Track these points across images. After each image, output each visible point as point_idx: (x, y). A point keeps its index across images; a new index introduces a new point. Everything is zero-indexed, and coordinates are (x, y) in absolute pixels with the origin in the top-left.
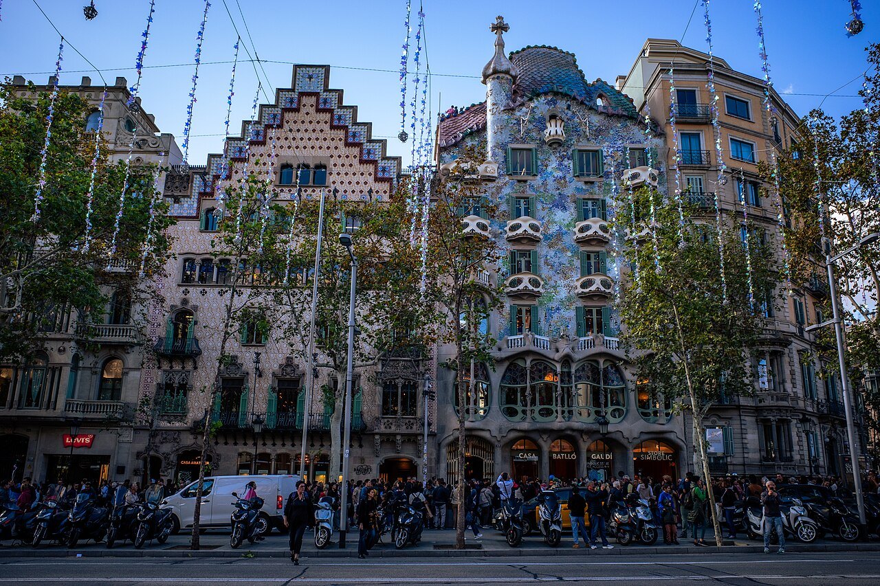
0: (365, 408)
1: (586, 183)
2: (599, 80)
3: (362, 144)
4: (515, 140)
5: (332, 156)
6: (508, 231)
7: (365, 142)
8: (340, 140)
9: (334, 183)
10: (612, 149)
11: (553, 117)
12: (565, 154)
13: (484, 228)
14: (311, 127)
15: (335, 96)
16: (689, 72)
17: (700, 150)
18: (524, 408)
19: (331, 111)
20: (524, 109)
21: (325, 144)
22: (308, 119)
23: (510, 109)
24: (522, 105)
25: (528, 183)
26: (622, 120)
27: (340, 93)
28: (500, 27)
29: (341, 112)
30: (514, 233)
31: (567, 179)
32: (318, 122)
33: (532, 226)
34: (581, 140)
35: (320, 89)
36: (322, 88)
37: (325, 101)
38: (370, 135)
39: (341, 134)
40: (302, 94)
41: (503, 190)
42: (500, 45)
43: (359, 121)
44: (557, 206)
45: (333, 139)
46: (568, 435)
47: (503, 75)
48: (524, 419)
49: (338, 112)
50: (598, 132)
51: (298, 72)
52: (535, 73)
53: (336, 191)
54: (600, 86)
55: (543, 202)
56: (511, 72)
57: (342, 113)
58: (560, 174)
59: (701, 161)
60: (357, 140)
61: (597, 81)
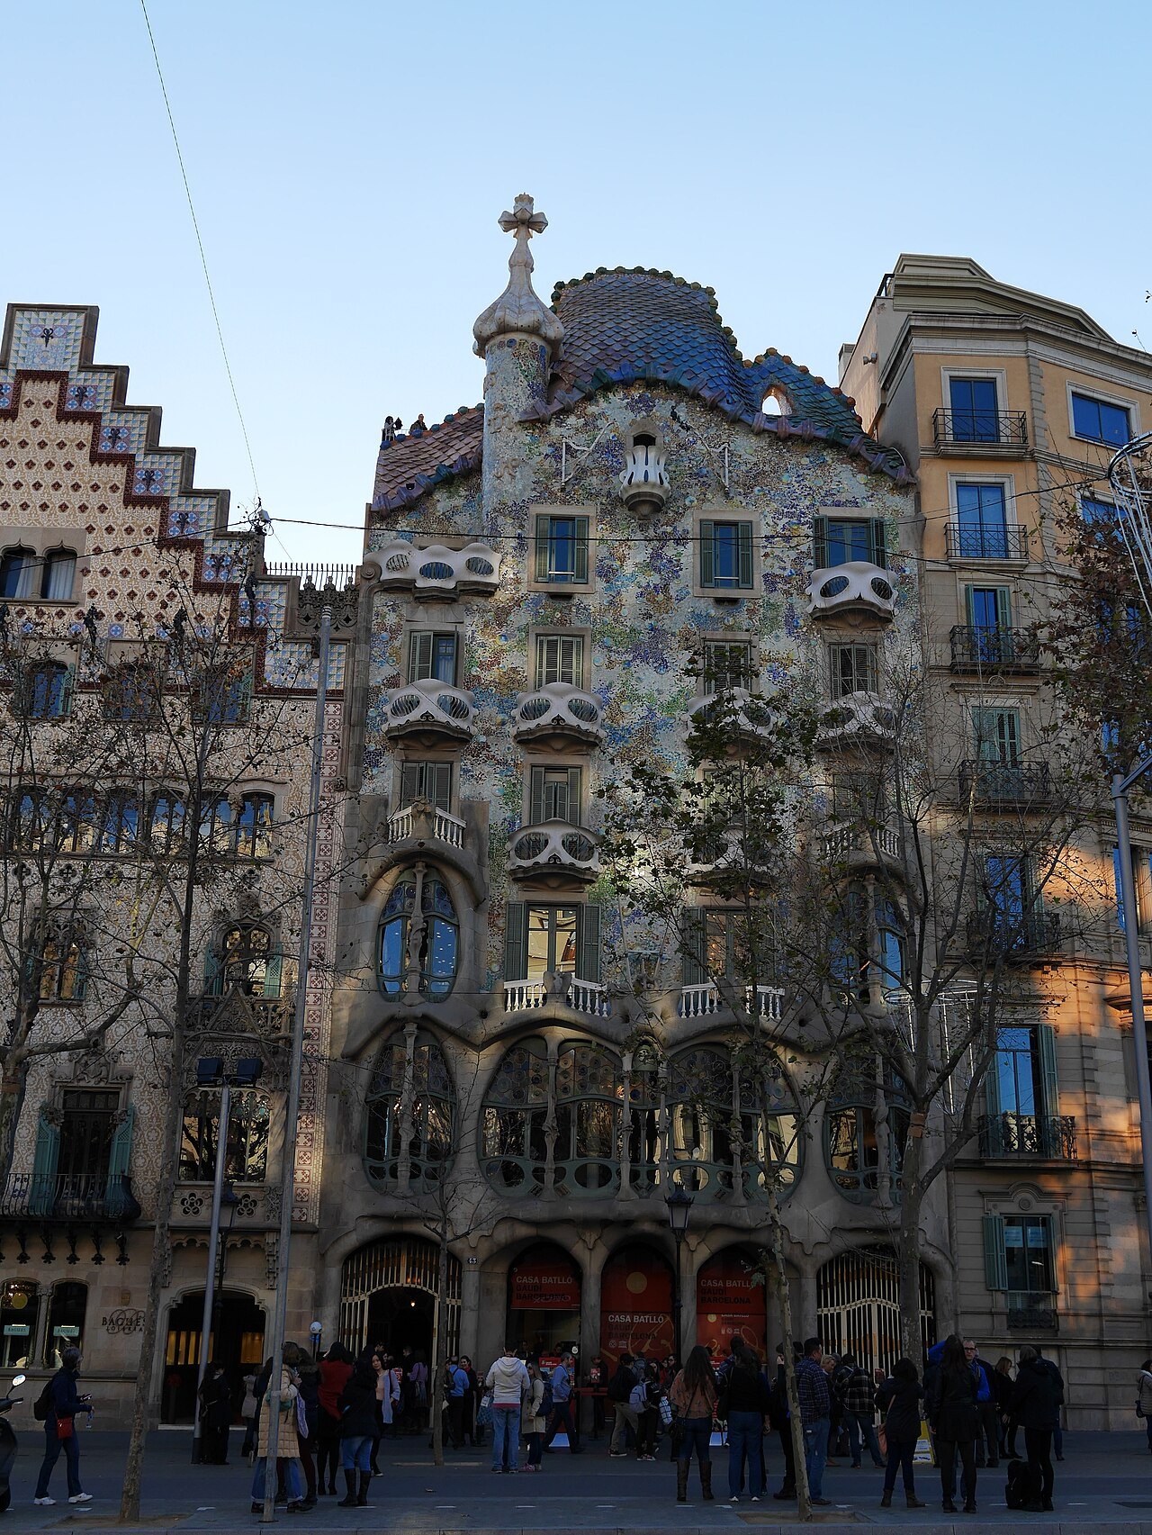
0: (140, 1162)
1: (719, 601)
2: (771, 353)
3: (167, 499)
4: (545, 495)
5: (90, 529)
6: (518, 718)
7: (176, 494)
8: (114, 488)
9: (92, 594)
10: (785, 520)
11: (645, 440)
12: (669, 529)
13: (456, 709)
14: (41, 457)
15: (106, 383)
16: (984, 335)
17: (1005, 525)
18: (539, 1165)
19: (94, 418)
20: (572, 420)
21: (75, 500)
22: (35, 436)
23: (538, 420)
24: (566, 411)
25: (576, 601)
26: (811, 450)
27: (120, 375)
28: (524, 221)
29: (118, 421)
30: (532, 724)
31: (672, 593)
32: (61, 445)
33: (576, 709)
34: (709, 496)
35: (70, 364)
36: (77, 363)
37: (82, 394)
38: (190, 480)
39: (117, 474)
40: (25, 375)
41: (512, 617)
42: (522, 264)
43: (163, 443)
44: (645, 659)
45: (95, 488)
46: (644, 1235)
47: (523, 336)
48: (536, 1192)
49: (110, 420)
50: (754, 480)
51: (18, 321)
52: (610, 333)
53: (95, 614)
54: (773, 366)
55: (609, 649)
56: (543, 331)
57: (122, 424)
58: (655, 579)
59: (1007, 551)
60: (155, 490)
61: (766, 355)
